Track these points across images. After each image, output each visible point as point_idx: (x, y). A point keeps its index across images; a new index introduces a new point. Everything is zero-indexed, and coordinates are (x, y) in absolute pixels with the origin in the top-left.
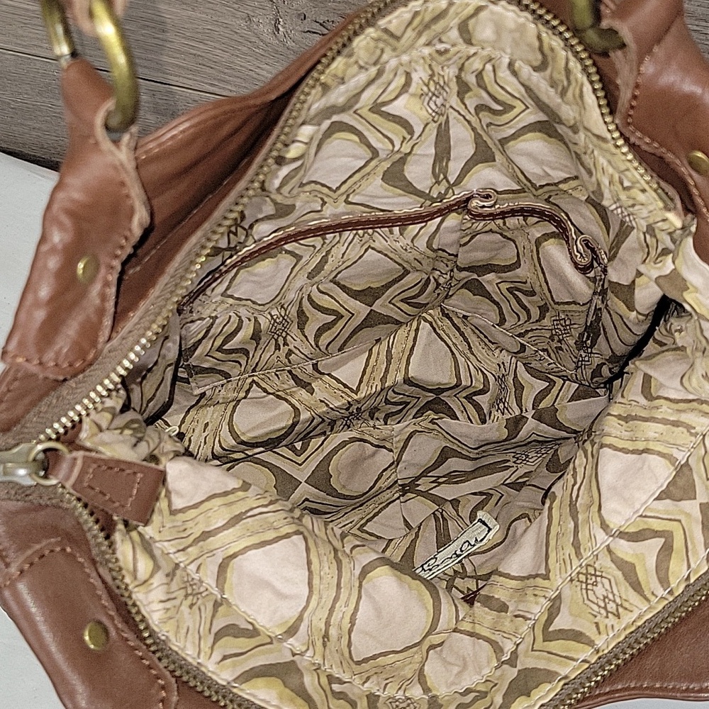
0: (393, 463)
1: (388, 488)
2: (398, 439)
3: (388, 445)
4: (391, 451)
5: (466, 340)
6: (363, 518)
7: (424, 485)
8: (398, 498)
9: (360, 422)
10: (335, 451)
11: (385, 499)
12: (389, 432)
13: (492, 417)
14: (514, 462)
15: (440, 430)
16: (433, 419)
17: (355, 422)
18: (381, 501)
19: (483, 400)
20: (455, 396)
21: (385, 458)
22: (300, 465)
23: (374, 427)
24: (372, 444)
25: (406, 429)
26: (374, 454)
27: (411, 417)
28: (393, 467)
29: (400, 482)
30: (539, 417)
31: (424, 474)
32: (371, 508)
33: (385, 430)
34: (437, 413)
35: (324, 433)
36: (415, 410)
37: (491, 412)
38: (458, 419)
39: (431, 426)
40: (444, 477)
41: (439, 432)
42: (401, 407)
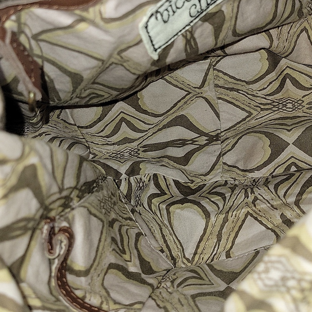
0: (224, 154)
1: (227, 138)
2: (219, 171)
3: (226, 167)
4: (224, 163)
5: (163, 236)
6: (249, 121)
7: (203, 140)
8: (222, 132)
9: (246, 184)
10: (265, 164)
11: (231, 132)
12: (225, 175)
13: (148, 178)
14: (139, 150)
15: (188, 176)
16: (192, 183)
17: (249, 184)
18: (234, 131)
19: (153, 190)
20: (173, 197)
21: (229, 159)
22: (292, 157)
23: (235, 180)
24: (238, 168)
25: (211, 177)
26: (237, 161)
27: (208, 185)
28: (223, 153)
29: (220, 142)
30: (117, 174)
31: (201, 147)
32: (242, 127)
33: (227, 177)
34: (189, 187)
35: (273, 177)
36: (204, 189)
37: (149, 181)
38: (173, 180)
39: (194, 179)
40: (188, 144)
41: (189, 175)
42: (213, 191)
